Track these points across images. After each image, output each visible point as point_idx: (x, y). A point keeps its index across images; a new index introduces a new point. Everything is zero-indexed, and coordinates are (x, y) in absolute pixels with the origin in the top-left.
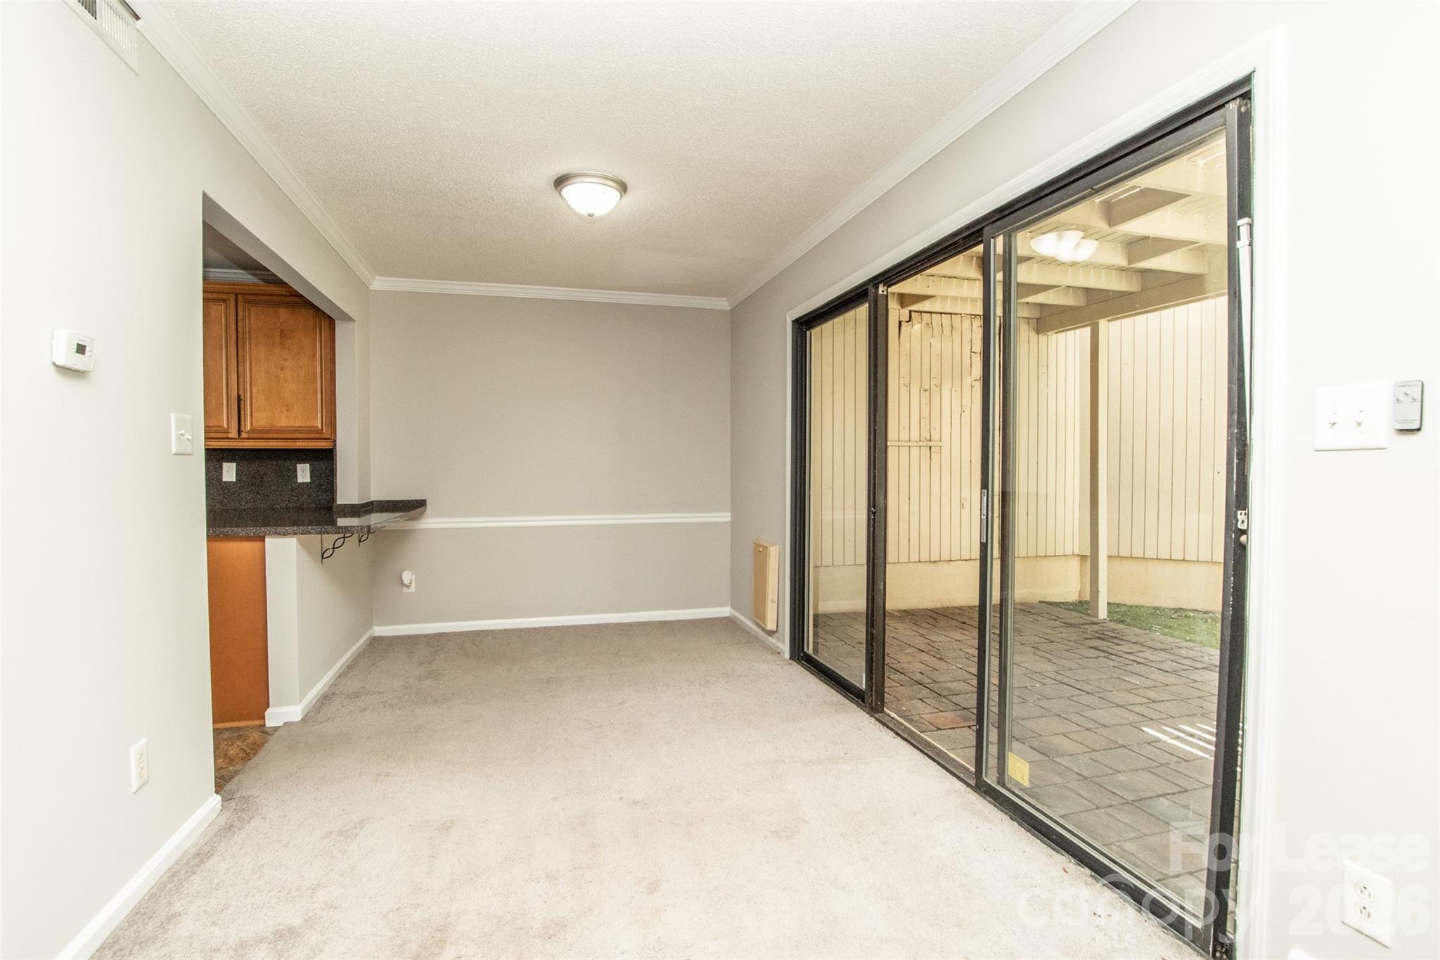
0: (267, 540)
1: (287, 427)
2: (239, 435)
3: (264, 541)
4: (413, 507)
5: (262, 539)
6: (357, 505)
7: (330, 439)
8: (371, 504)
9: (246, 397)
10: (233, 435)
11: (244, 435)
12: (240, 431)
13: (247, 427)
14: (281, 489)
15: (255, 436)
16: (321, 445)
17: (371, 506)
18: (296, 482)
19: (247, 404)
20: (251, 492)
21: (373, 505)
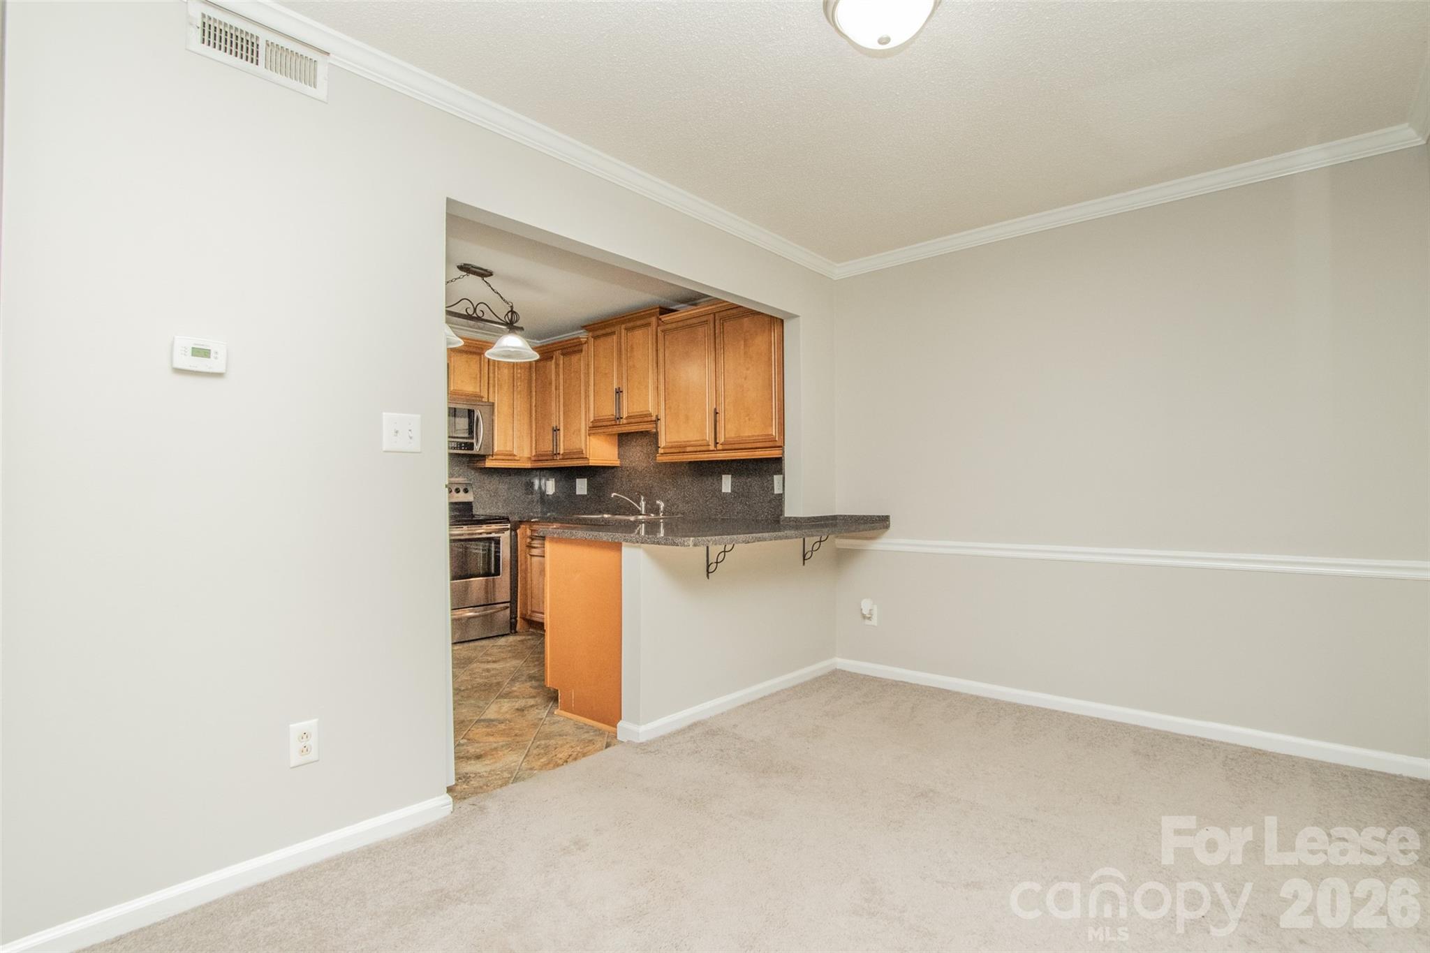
0: (624, 549)
1: (749, 437)
2: (716, 446)
3: (621, 550)
4: (879, 523)
5: (617, 547)
6: (801, 518)
7: (781, 447)
8: (834, 519)
9: (721, 410)
10: (712, 448)
11: (719, 447)
12: (716, 443)
13: (721, 439)
14: (761, 501)
15: (727, 447)
16: (775, 453)
17: (832, 520)
18: (773, 494)
19: (721, 417)
20: (741, 503)
21: (836, 520)
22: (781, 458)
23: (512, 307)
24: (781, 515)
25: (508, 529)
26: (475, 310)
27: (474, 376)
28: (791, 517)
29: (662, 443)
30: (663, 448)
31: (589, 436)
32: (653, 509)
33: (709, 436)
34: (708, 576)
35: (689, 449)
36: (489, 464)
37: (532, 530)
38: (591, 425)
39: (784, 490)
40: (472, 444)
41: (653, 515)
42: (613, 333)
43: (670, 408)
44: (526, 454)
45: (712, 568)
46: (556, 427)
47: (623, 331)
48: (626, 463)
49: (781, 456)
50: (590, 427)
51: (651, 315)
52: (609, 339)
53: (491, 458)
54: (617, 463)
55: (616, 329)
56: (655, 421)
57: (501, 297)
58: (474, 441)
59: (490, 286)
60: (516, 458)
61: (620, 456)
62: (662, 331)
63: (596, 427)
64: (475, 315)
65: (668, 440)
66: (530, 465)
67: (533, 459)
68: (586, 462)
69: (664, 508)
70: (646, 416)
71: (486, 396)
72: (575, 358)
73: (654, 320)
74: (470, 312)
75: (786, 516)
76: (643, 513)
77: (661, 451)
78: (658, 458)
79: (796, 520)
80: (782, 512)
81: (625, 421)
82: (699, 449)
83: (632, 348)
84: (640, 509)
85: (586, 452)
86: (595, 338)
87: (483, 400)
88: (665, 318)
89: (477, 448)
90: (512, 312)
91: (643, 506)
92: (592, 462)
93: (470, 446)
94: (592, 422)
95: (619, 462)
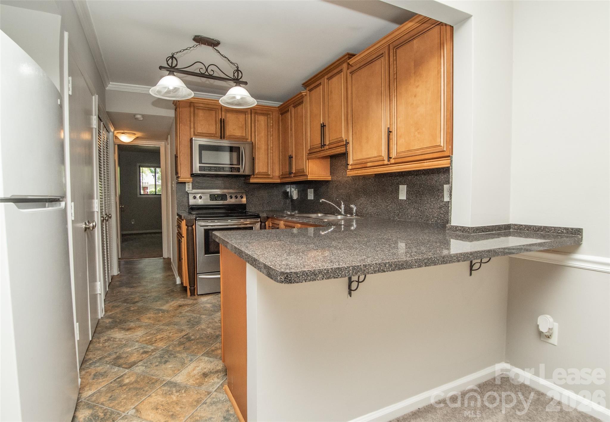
6: (469, 228)
7: (449, 156)
8: (508, 227)
9: (394, 129)
10: (386, 162)
11: (392, 161)
12: (389, 158)
13: (393, 154)
14: (432, 207)
15: (400, 160)
16: (442, 163)
17: (505, 229)
18: (443, 201)
19: (394, 136)
20: (414, 208)
21: (510, 229)
22: (448, 168)
23: (238, 67)
24: (448, 223)
25: (258, 222)
26: (207, 70)
27: (241, 126)
28: (458, 227)
29: (351, 162)
30: (351, 165)
31: (308, 160)
32: (348, 211)
33: (384, 154)
34: (350, 294)
35: (369, 165)
36: (252, 180)
37: (273, 223)
38: (308, 152)
39: (451, 199)
40: (239, 168)
41: (349, 215)
42: (320, 84)
43: (356, 133)
44: (277, 174)
45: (354, 285)
46: (291, 155)
47: (326, 80)
48: (335, 178)
49: (449, 165)
50: (308, 154)
51: (343, 62)
52: (318, 89)
53: (253, 176)
54: (329, 178)
55: (321, 81)
56: (345, 145)
57: (229, 60)
58: (240, 166)
59: (219, 53)
60: (270, 177)
61: (332, 173)
62: (350, 73)
63: (312, 154)
64: (207, 73)
65: (355, 159)
66: (279, 181)
67: (281, 177)
68: (305, 178)
69: (356, 210)
70: (340, 141)
71: (250, 138)
72: (299, 107)
73: (345, 66)
74: (203, 71)
75: (452, 224)
76: (343, 213)
77: (350, 167)
78: (348, 173)
79: (464, 230)
80: (448, 221)
81: (327, 147)
82: (376, 164)
83: (331, 92)
84: (341, 210)
85: (306, 171)
86: (310, 90)
87: (248, 141)
88: (352, 61)
89: (242, 170)
90: (238, 70)
91: (343, 208)
92: (310, 177)
93: (238, 170)
94: (309, 150)
95: (330, 178)
